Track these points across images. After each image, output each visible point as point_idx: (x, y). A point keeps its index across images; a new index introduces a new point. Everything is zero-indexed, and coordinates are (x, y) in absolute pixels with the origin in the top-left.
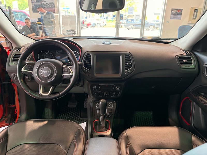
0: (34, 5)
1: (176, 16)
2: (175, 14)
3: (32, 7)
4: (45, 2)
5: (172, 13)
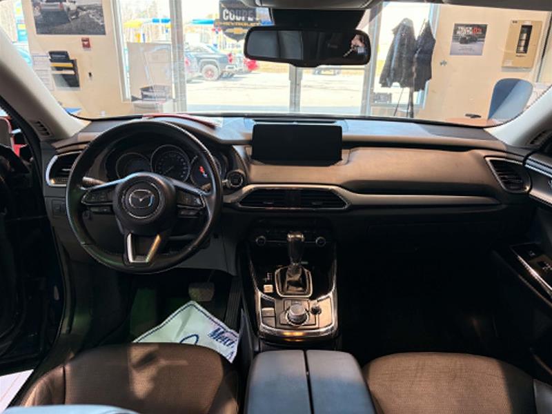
0: (41, 11)
1: (468, 46)
2: (464, 41)
3: (36, 19)
5: (456, 38)
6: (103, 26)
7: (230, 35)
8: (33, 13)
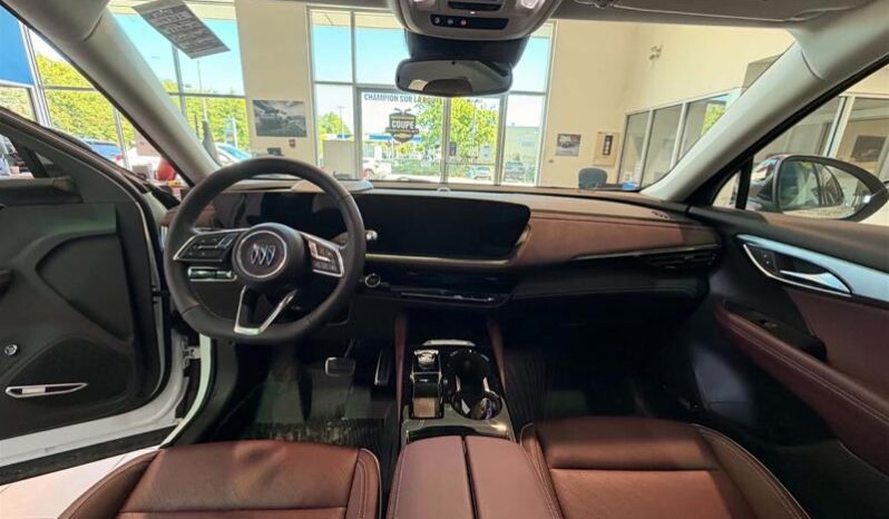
0: (261, 120)
1: (568, 149)
2: (565, 146)
3: (257, 125)
4: (285, 114)
5: (559, 144)
6: (305, 132)
7: (397, 139)
8: (254, 121)
